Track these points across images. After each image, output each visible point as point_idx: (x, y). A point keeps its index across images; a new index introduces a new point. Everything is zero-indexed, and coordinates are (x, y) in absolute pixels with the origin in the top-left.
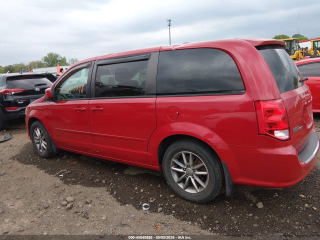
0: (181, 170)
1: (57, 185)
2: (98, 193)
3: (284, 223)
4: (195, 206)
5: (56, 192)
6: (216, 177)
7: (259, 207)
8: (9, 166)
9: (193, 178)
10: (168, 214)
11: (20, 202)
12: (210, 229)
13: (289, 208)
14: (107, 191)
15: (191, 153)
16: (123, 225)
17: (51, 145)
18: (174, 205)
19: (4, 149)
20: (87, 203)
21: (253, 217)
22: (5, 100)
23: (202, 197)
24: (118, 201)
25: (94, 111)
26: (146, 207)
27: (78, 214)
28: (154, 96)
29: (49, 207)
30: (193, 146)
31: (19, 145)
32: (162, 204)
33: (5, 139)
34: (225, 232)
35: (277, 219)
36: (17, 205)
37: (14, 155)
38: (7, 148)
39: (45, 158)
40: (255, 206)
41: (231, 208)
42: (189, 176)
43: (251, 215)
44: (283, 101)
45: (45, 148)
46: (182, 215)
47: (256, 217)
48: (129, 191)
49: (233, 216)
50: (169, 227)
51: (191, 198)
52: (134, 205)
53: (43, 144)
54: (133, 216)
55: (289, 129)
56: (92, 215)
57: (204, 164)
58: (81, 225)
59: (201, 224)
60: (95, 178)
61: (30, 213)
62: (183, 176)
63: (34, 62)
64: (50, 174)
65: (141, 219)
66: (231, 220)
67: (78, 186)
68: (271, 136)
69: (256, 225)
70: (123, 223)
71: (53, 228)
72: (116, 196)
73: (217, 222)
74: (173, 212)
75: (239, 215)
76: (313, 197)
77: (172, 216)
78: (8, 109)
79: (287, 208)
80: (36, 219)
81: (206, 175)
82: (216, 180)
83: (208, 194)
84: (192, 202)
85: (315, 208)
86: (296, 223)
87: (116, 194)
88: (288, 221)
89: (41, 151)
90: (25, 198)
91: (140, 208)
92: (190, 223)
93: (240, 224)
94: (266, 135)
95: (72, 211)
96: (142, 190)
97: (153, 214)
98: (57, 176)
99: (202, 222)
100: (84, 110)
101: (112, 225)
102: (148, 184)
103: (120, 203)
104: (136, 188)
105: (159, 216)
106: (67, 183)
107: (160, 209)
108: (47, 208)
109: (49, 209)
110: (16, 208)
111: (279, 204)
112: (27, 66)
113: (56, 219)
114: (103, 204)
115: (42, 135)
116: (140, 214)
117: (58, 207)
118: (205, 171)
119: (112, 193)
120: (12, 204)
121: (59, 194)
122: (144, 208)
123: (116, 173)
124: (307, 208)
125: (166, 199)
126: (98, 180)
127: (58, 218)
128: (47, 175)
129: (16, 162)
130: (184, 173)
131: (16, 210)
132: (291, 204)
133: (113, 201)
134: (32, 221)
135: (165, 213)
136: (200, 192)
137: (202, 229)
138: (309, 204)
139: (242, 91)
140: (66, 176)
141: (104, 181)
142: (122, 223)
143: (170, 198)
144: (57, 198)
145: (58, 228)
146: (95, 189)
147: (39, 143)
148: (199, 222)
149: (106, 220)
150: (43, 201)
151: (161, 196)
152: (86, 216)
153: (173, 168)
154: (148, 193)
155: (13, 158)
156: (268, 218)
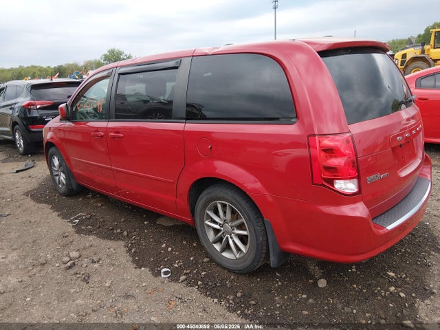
0: (217, 227)
1: (67, 234)
2: (112, 249)
3: (348, 313)
4: (232, 277)
5: (62, 244)
6: (257, 240)
7: (320, 286)
8: (18, 204)
9: (231, 238)
10: (191, 286)
11: (15, 254)
12: (239, 312)
13: (364, 291)
14: (125, 247)
15: (228, 204)
16: (128, 296)
17: (70, 180)
18: (203, 273)
19: (21, 181)
20: (94, 262)
21: (307, 299)
22: (29, 116)
23: (241, 265)
24: (134, 261)
25: (113, 137)
26: (166, 273)
27: (78, 276)
28: (183, 121)
29: (46, 263)
30: (229, 194)
31: (40, 176)
32: (188, 271)
33: (27, 167)
34: (258, 318)
35: (340, 306)
36: (10, 257)
37: (29, 190)
38: (24, 180)
39: (64, 196)
40: (315, 284)
41: (280, 283)
42: (227, 236)
43: (304, 296)
44: (352, 136)
45: (65, 182)
46: (210, 289)
47: (311, 301)
48: (153, 248)
49: (278, 295)
50: (185, 305)
51: (228, 265)
52: (152, 270)
53: (63, 177)
54: (144, 284)
55: (358, 178)
56: (95, 279)
57: (243, 220)
58: (75, 291)
59: (229, 304)
60: (117, 227)
61: (21, 269)
62: (219, 234)
63: (91, 61)
64: (63, 218)
65: (155, 290)
66: (274, 301)
67: (91, 238)
68: (329, 188)
69: (306, 313)
70: (131, 293)
71: (40, 293)
72: (133, 255)
73: (253, 302)
74: (200, 283)
75: (287, 294)
76: (407, 277)
77: (195, 289)
78: (33, 128)
79: (362, 290)
80: (25, 278)
81: (247, 236)
82: (258, 244)
83: (249, 262)
84: (230, 271)
85: (402, 295)
86: (367, 315)
87: (135, 252)
88: (355, 311)
89: (60, 186)
90: (22, 249)
91: (158, 274)
92: (216, 300)
93: (283, 308)
94: (323, 185)
95: (72, 271)
96: (170, 249)
97: (173, 283)
98: (71, 221)
99: (231, 302)
100: (102, 136)
101: (113, 296)
102: (181, 241)
103: (135, 266)
104: (164, 246)
105: (179, 288)
106: (79, 231)
107: (183, 278)
108: (44, 264)
109: (46, 265)
110: (7, 262)
111: (352, 282)
112: (82, 67)
113: (49, 280)
114: (113, 265)
115: (60, 165)
116: (156, 282)
117: (57, 265)
118: (245, 230)
119: (129, 251)
120: (4, 256)
121: (65, 246)
122: (163, 276)
123: (146, 223)
124: (391, 293)
125: (197, 263)
126: (119, 231)
127: (51, 279)
128: (59, 220)
129: (29, 199)
130: (220, 230)
131: (7, 265)
132: (369, 285)
133: (127, 261)
134: (20, 280)
135: (187, 285)
136: (240, 258)
137: (229, 311)
138: (396, 287)
139: (293, 120)
140: (81, 222)
141: (125, 233)
142: (128, 294)
143: (203, 262)
144: (60, 252)
145: (46, 293)
146: (110, 243)
147: (58, 175)
148: (228, 301)
149: (110, 287)
150: (42, 254)
151: (192, 259)
152: (86, 279)
153: (207, 222)
154: (177, 253)
155: (26, 194)
156: (327, 304)
